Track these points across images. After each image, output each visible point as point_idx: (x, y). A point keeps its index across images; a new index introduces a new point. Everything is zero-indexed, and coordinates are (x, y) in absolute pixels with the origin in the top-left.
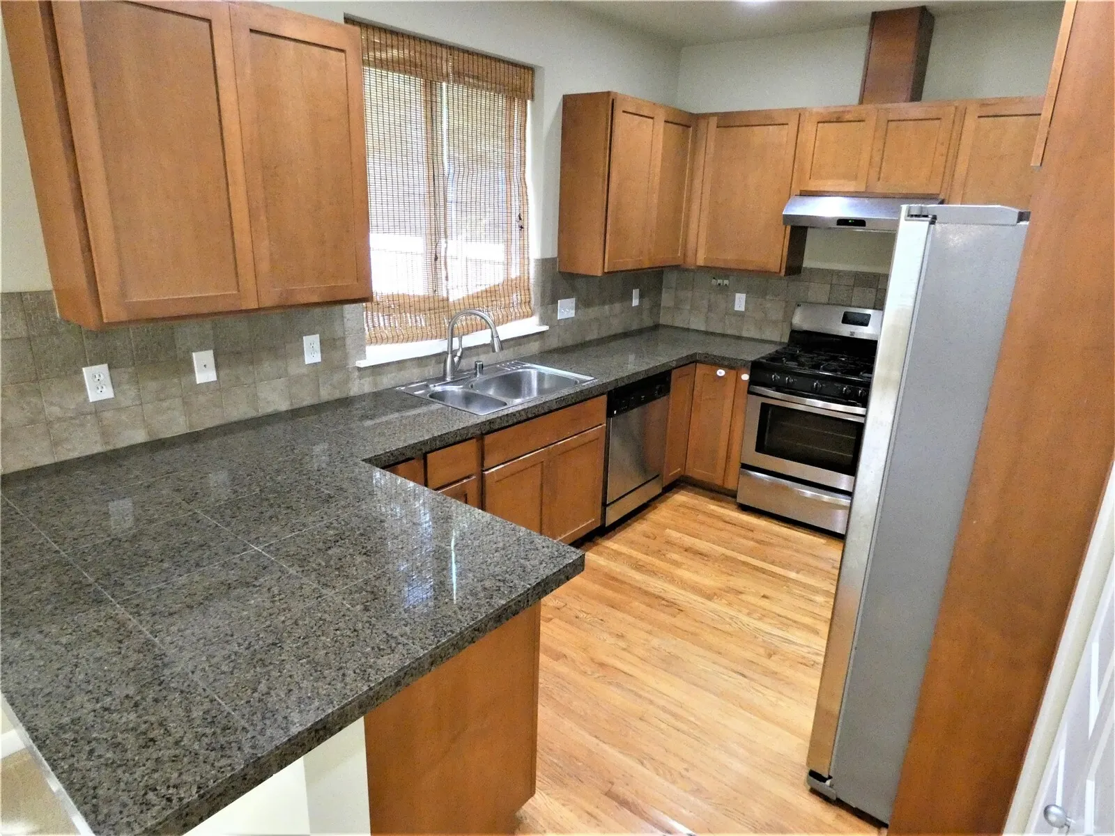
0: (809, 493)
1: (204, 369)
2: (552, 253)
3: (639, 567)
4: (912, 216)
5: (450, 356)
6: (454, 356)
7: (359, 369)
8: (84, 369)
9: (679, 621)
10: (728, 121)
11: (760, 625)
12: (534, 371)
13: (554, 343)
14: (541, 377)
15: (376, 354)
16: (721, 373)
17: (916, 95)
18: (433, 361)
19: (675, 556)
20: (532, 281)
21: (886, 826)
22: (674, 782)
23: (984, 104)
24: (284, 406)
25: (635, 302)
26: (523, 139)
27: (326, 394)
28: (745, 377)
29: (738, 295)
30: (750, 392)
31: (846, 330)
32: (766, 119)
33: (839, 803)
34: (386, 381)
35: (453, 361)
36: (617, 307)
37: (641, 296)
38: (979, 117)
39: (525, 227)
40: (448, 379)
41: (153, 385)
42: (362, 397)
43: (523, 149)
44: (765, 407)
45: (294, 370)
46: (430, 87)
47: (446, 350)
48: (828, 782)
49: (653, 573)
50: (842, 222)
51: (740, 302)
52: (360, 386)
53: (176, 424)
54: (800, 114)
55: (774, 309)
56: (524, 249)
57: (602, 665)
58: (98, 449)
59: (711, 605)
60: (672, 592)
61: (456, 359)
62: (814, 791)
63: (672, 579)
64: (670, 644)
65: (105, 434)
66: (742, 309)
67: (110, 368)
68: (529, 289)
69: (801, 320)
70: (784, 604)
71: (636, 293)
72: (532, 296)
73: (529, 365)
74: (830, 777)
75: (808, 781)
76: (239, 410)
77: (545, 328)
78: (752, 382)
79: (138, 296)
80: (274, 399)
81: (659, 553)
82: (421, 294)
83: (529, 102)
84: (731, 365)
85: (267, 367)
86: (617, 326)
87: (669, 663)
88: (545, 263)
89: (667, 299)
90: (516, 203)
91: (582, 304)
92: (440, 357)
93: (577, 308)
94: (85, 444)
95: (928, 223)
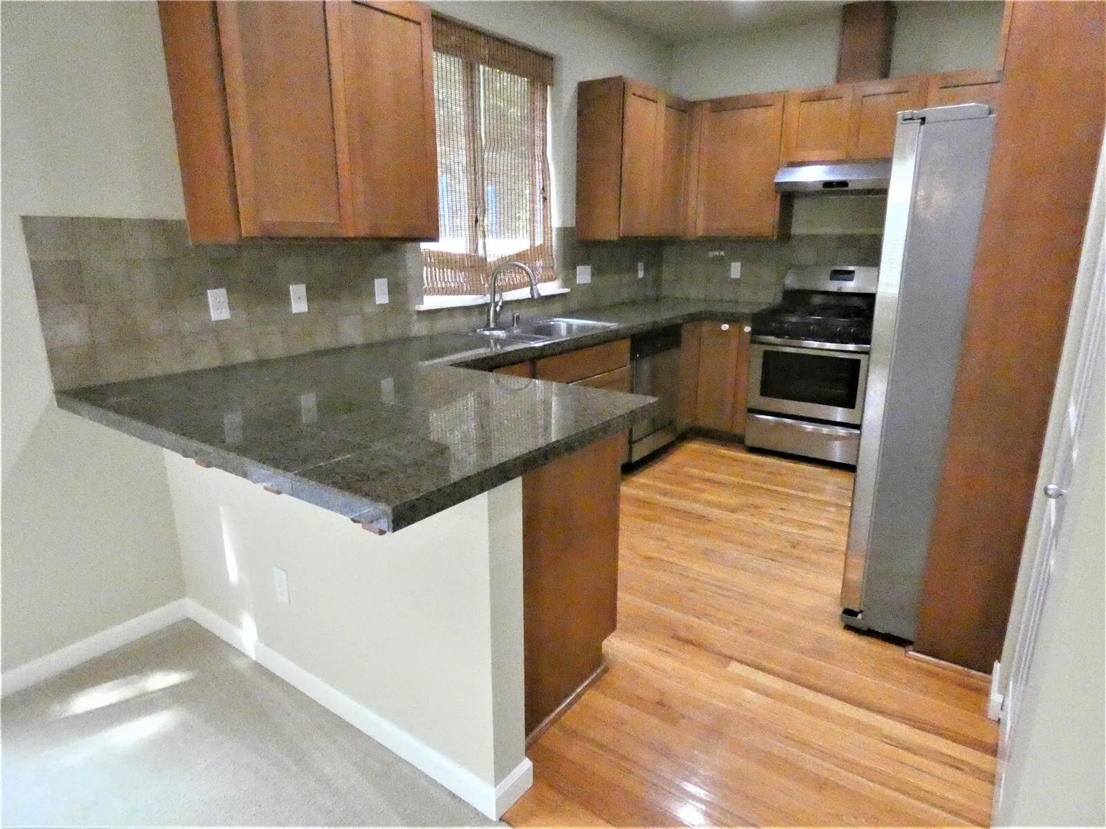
0: (809, 427)
1: (299, 303)
2: (571, 223)
3: (665, 494)
4: (906, 120)
5: (493, 304)
6: (495, 307)
7: (419, 313)
8: (209, 291)
9: (708, 527)
10: (720, 106)
11: (784, 528)
12: (562, 323)
13: (574, 304)
14: (569, 327)
15: (431, 302)
16: (725, 327)
17: (885, 73)
18: (477, 313)
19: (697, 485)
20: (554, 248)
21: (911, 643)
22: (728, 628)
23: (944, 77)
24: (359, 340)
25: (641, 274)
26: (544, 120)
27: (392, 332)
28: (747, 329)
29: (733, 264)
30: (753, 342)
31: (833, 286)
32: (754, 102)
33: (870, 633)
34: (442, 325)
35: (495, 311)
36: (627, 278)
37: (646, 270)
38: (941, 88)
39: (548, 198)
40: (492, 326)
41: (259, 311)
42: (418, 338)
43: (544, 129)
44: (767, 354)
45: (368, 309)
46: (470, 69)
47: (489, 301)
48: (860, 616)
49: (680, 497)
50: (828, 184)
51: (736, 270)
52: (419, 328)
53: (277, 348)
54: (785, 97)
55: (767, 274)
56: (546, 218)
57: (649, 558)
58: (216, 363)
59: (734, 516)
60: (698, 508)
61: (498, 308)
62: (848, 627)
63: (695, 500)
64: (704, 542)
65: (223, 348)
66: (738, 276)
67: (228, 291)
68: (552, 255)
69: (791, 282)
70: (798, 511)
71: (640, 266)
72: (555, 261)
73: (558, 319)
74: (861, 612)
75: (842, 619)
76: (323, 340)
77: (567, 290)
78: (755, 332)
79: (269, 217)
80: (351, 332)
81: (680, 484)
82: (464, 252)
83: (548, 87)
84: (734, 319)
85: (345, 304)
86: (625, 294)
87: (706, 554)
88: (565, 232)
89: (667, 273)
90: (539, 177)
91: (597, 272)
92: (483, 308)
93: (593, 274)
94: (206, 358)
95: (919, 124)
